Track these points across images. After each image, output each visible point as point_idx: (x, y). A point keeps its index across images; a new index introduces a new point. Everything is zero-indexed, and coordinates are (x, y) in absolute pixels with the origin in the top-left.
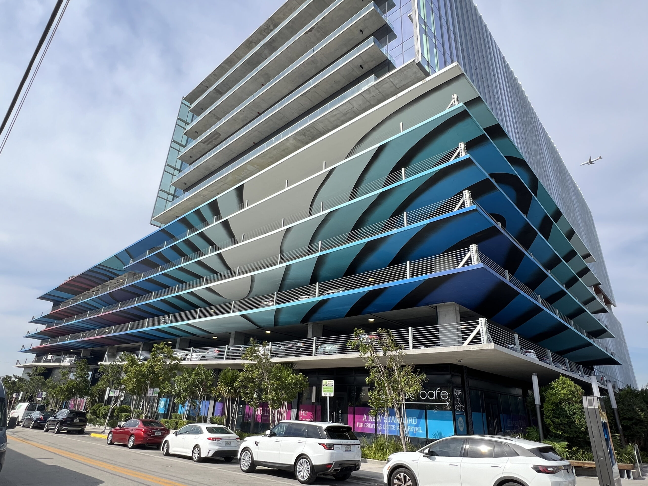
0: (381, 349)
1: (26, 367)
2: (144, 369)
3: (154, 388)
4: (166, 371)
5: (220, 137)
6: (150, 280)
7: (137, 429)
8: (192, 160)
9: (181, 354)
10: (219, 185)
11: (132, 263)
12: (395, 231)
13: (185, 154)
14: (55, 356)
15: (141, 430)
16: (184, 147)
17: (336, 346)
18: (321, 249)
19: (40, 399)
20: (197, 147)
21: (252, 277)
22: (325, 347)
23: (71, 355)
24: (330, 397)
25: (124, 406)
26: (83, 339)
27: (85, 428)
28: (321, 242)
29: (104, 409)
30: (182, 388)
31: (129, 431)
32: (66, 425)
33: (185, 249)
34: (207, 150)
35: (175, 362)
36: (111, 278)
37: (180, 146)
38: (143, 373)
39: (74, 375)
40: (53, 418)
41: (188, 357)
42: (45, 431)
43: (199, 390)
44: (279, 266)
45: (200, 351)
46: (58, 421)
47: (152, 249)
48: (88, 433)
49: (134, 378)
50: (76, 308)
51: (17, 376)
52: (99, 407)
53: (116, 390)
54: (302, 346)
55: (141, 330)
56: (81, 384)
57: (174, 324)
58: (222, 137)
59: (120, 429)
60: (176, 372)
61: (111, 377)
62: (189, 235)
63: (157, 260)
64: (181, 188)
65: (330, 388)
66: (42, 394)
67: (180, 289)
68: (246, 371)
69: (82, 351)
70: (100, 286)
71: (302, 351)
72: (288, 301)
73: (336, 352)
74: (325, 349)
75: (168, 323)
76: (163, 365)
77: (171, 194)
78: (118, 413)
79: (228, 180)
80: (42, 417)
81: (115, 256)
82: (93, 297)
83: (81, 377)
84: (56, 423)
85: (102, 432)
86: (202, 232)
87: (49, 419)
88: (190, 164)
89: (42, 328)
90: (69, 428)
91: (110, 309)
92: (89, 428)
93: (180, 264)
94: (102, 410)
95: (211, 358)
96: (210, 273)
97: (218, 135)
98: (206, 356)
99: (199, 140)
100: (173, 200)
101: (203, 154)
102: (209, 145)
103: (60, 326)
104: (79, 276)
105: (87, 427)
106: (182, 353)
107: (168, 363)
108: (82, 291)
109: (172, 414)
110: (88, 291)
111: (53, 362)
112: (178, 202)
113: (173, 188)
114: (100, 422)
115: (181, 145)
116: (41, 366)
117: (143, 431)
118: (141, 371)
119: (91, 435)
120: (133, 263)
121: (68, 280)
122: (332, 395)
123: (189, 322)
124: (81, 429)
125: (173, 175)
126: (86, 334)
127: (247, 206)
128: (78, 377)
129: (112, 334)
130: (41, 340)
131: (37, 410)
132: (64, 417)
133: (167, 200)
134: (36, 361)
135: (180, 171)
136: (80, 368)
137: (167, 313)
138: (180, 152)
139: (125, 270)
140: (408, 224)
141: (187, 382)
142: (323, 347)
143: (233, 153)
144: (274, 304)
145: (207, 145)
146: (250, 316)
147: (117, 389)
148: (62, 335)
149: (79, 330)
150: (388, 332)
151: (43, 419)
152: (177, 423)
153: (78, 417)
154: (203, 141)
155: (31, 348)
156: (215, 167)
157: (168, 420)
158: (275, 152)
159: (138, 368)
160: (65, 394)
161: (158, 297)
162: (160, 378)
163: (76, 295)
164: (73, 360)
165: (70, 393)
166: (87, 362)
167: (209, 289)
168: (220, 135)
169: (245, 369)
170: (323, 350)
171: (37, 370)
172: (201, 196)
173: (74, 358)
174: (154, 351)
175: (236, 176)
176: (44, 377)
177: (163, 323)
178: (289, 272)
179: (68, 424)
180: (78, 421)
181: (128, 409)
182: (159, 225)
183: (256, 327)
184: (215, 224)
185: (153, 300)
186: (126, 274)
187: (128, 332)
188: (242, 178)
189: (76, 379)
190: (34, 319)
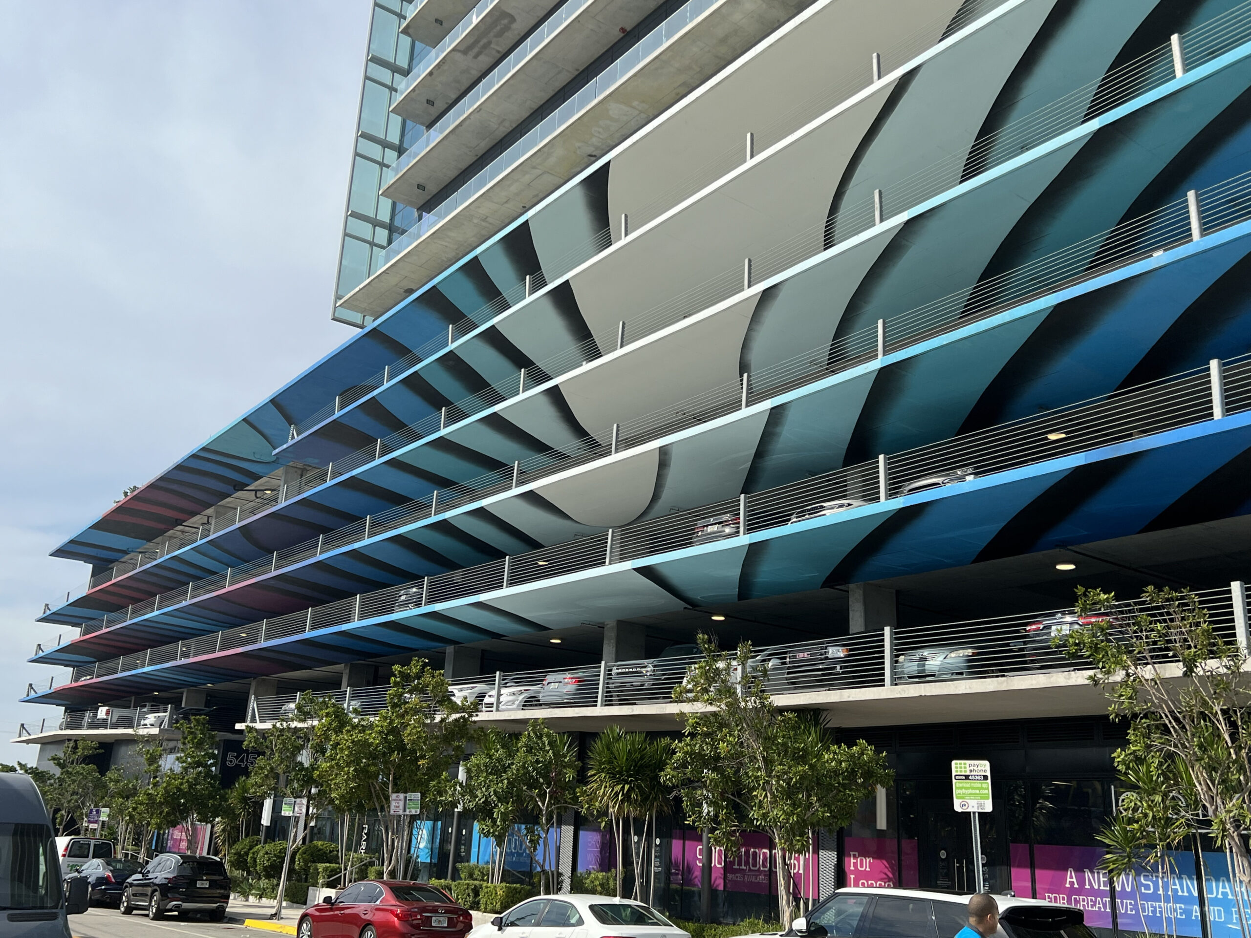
0: (1171, 654)
1: (46, 743)
2: (374, 739)
3: (406, 792)
4: (434, 742)
5: (514, 26)
6: (353, 484)
7: (378, 909)
8: (434, 111)
9: (465, 693)
10: (527, 178)
11: (295, 437)
12: (1159, 258)
13: (413, 94)
14: (116, 710)
15: (392, 912)
16: (406, 73)
17: (961, 653)
18: (884, 347)
19: (95, 826)
20: (445, 67)
21: (663, 452)
22: (924, 659)
23: (157, 705)
24: (979, 813)
25: (320, 843)
26: (184, 661)
27: (227, 903)
28: (884, 323)
29: (267, 853)
30: (495, 791)
31: (356, 916)
32: (177, 896)
33: (445, 384)
34: (475, 74)
35: (458, 716)
36: (240, 486)
37: (393, 72)
38: (371, 748)
39: (178, 759)
40: (140, 876)
41: (487, 700)
42: (124, 913)
43: (542, 796)
44: (745, 412)
45: (518, 682)
46: (155, 885)
47: (349, 394)
48: (236, 919)
49: (348, 765)
50: (156, 575)
51: (29, 766)
52: (251, 848)
53: (298, 800)
54: (842, 655)
55: (345, 627)
56: (199, 784)
57: (438, 607)
58: (519, 27)
59: (331, 910)
60: (463, 743)
61: (282, 762)
62: (452, 342)
63: (367, 425)
64: (411, 203)
65: (979, 785)
66: (98, 812)
67: (445, 505)
68: (692, 735)
69: (182, 693)
70: (210, 511)
71: (843, 673)
72: (784, 520)
73: (961, 674)
74: (924, 665)
75: (418, 605)
76: (425, 725)
77: (382, 225)
78: (306, 862)
79: (552, 160)
80: (110, 874)
81: (245, 420)
82: (199, 543)
83: (199, 764)
84: (149, 890)
85: (272, 917)
86: (493, 326)
87: (129, 880)
88: (430, 126)
89: (71, 634)
90: (186, 905)
91: (249, 574)
92: (235, 904)
93: (438, 429)
94: (261, 854)
95: (559, 700)
96: (528, 452)
97: (505, 21)
98: (541, 695)
99: (450, 43)
100: (390, 242)
101: (463, 88)
102: (482, 58)
103: (119, 626)
104: (152, 486)
105: (231, 901)
106: (468, 688)
107: (438, 719)
108: (161, 526)
109: (459, 865)
110: (180, 528)
111: (114, 726)
112: (405, 246)
113: (386, 205)
114: (259, 889)
115: (395, 69)
116: (84, 738)
117: (397, 916)
118: (366, 744)
119: (246, 924)
120: (297, 438)
121: (122, 498)
122: (988, 807)
123: (483, 597)
124: (218, 907)
125: (382, 165)
126: (189, 648)
127: (626, 235)
128: (190, 764)
129: (263, 644)
130: (74, 667)
131: (93, 858)
132: (171, 876)
133: (372, 244)
134: (68, 727)
135: (400, 150)
136: (192, 740)
137: (411, 577)
138: (396, 91)
139: (277, 461)
140: (1205, 230)
141: (505, 772)
142: (917, 657)
143: (559, 72)
144: (742, 529)
145: (476, 57)
146: (666, 572)
147: (300, 797)
148: (127, 651)
149: (172, 637)
150: (1182, 598)
151: (113, 880)
152: (476, 892)
153: (206, 874)
154: (462, 48)
155: (52, 690)
156: (507, 124)
157: (449, 881)
158: (695, 49)
159: (357, 736)
160: (161, 813)
161: (380, 533)
162: (421, 763)
163: (149, 540)
164: (166, 720)
165: (174, 809)
166: (209, 722)
167: (532, 497)
168: (513, 19)
169: (687, 730)
170: (916, 668)
171: (75, 748)
172: (475, 221)
173: (167, 714)
174: (396, 684)
175: (578, 144)
176: (98, 768)
177: (405, 604)
178: (778, 430)
179: (182, 893)
180: (206, 885)
181: (331, 852)
182: (360, 322)
183: (683, 604)
184: (529, 299)
185: (367, 541)
186: (280, 471)
187: (309, 634)
188: (597, 148)
189: (185, 769)
190: (48, 612)
